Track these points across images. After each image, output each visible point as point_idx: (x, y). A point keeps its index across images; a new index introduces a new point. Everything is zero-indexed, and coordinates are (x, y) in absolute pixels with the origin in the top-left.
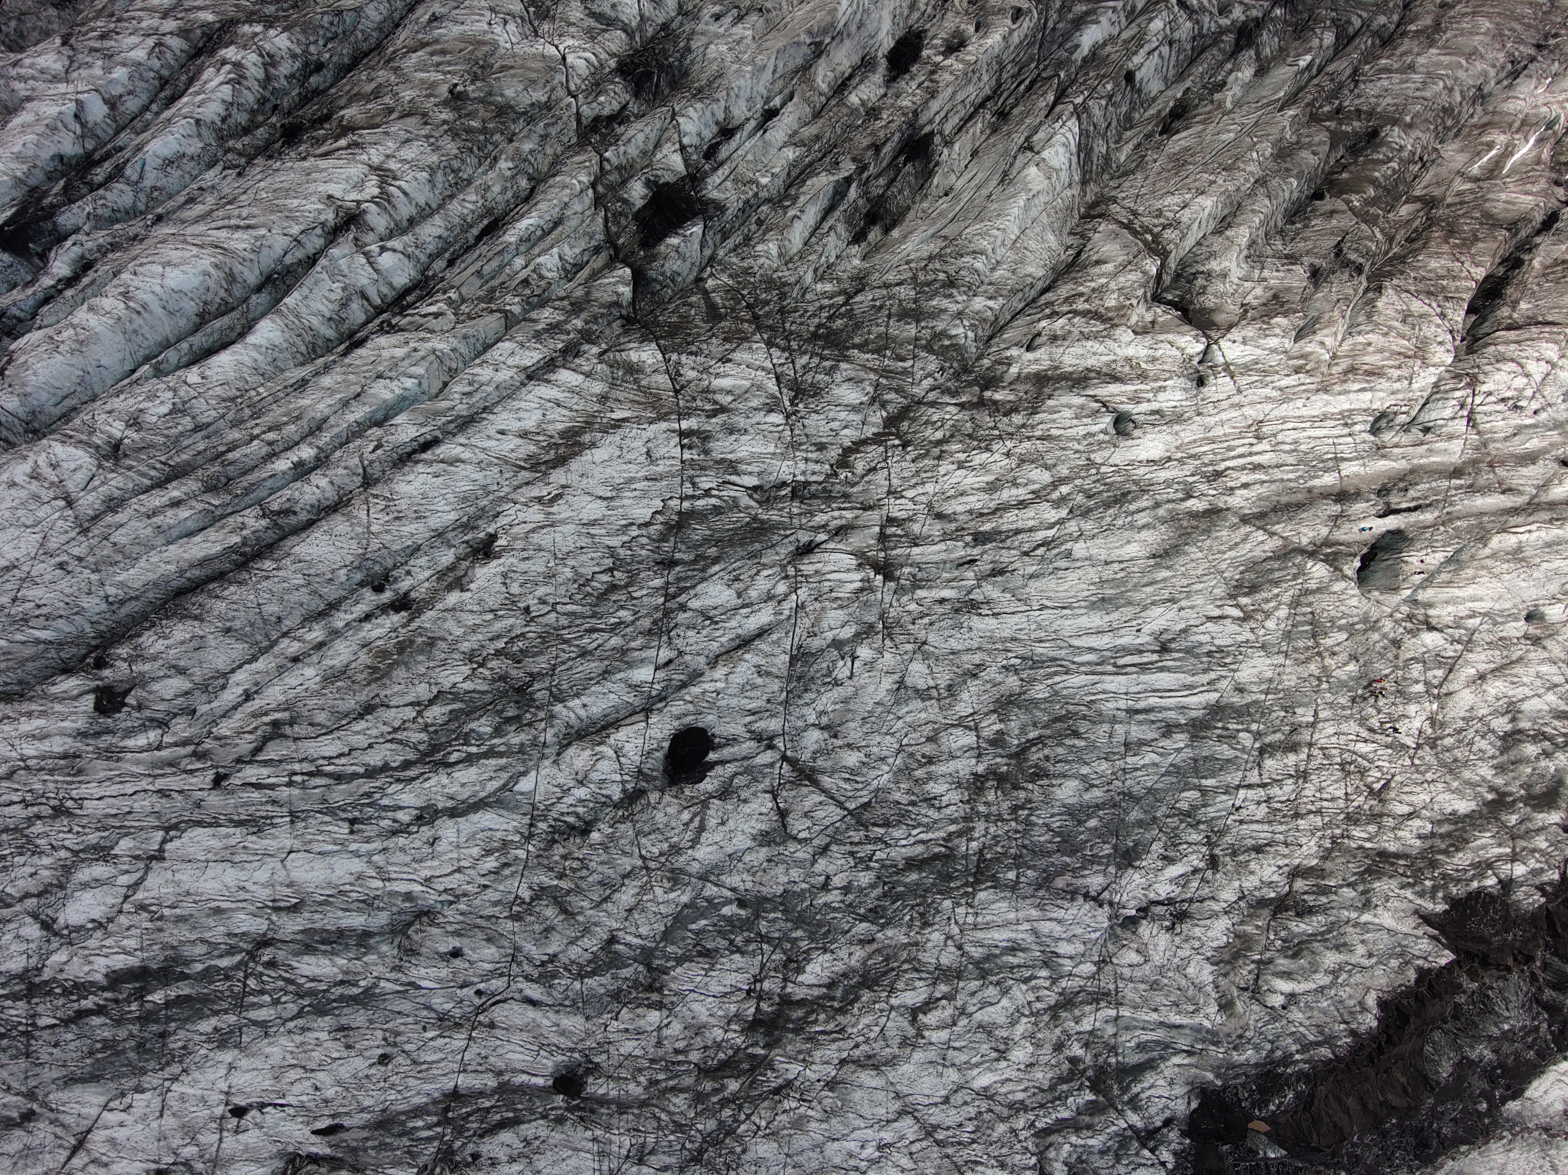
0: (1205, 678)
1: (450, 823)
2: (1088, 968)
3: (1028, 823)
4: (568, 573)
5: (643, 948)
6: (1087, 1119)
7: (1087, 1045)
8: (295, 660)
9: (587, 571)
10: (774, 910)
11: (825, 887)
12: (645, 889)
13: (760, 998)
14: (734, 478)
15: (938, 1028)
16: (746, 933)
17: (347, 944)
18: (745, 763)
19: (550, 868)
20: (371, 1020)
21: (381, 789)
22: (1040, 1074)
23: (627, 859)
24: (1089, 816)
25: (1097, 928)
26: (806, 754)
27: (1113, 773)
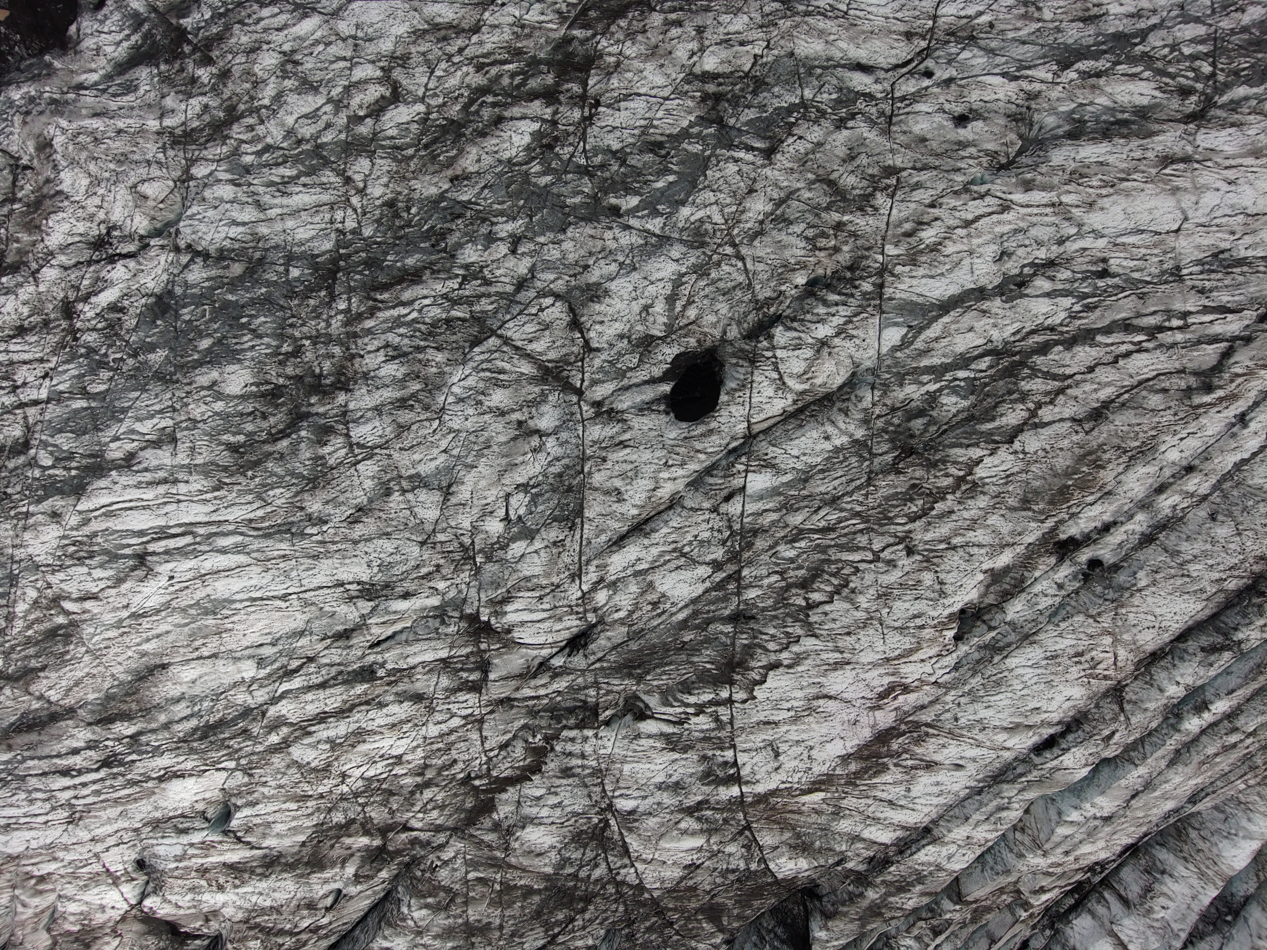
0: (94, 526)
1: (983, 282)
2: (199, 171)
3: (282, 337)
4: (863, 601)
5: (730, 146)
7: (194, 80)
8: (1190, 469)
9: (839, 605)
10: (575, 207)
11: (515, 241)
12: (734, 220)
13: (583, 97)
14: (669, 729)
15: (366, 81)
16: (607, 174)
17: (1097, 122)
18: (625, 382)
19: (854, 235)
20: (1058, 30)
21: (1073, 316)
22: (244, 39)
23: (760, 252)
24: (209, 350)
25: (191, 217)
26: (553, 398)
27: (187, 405)
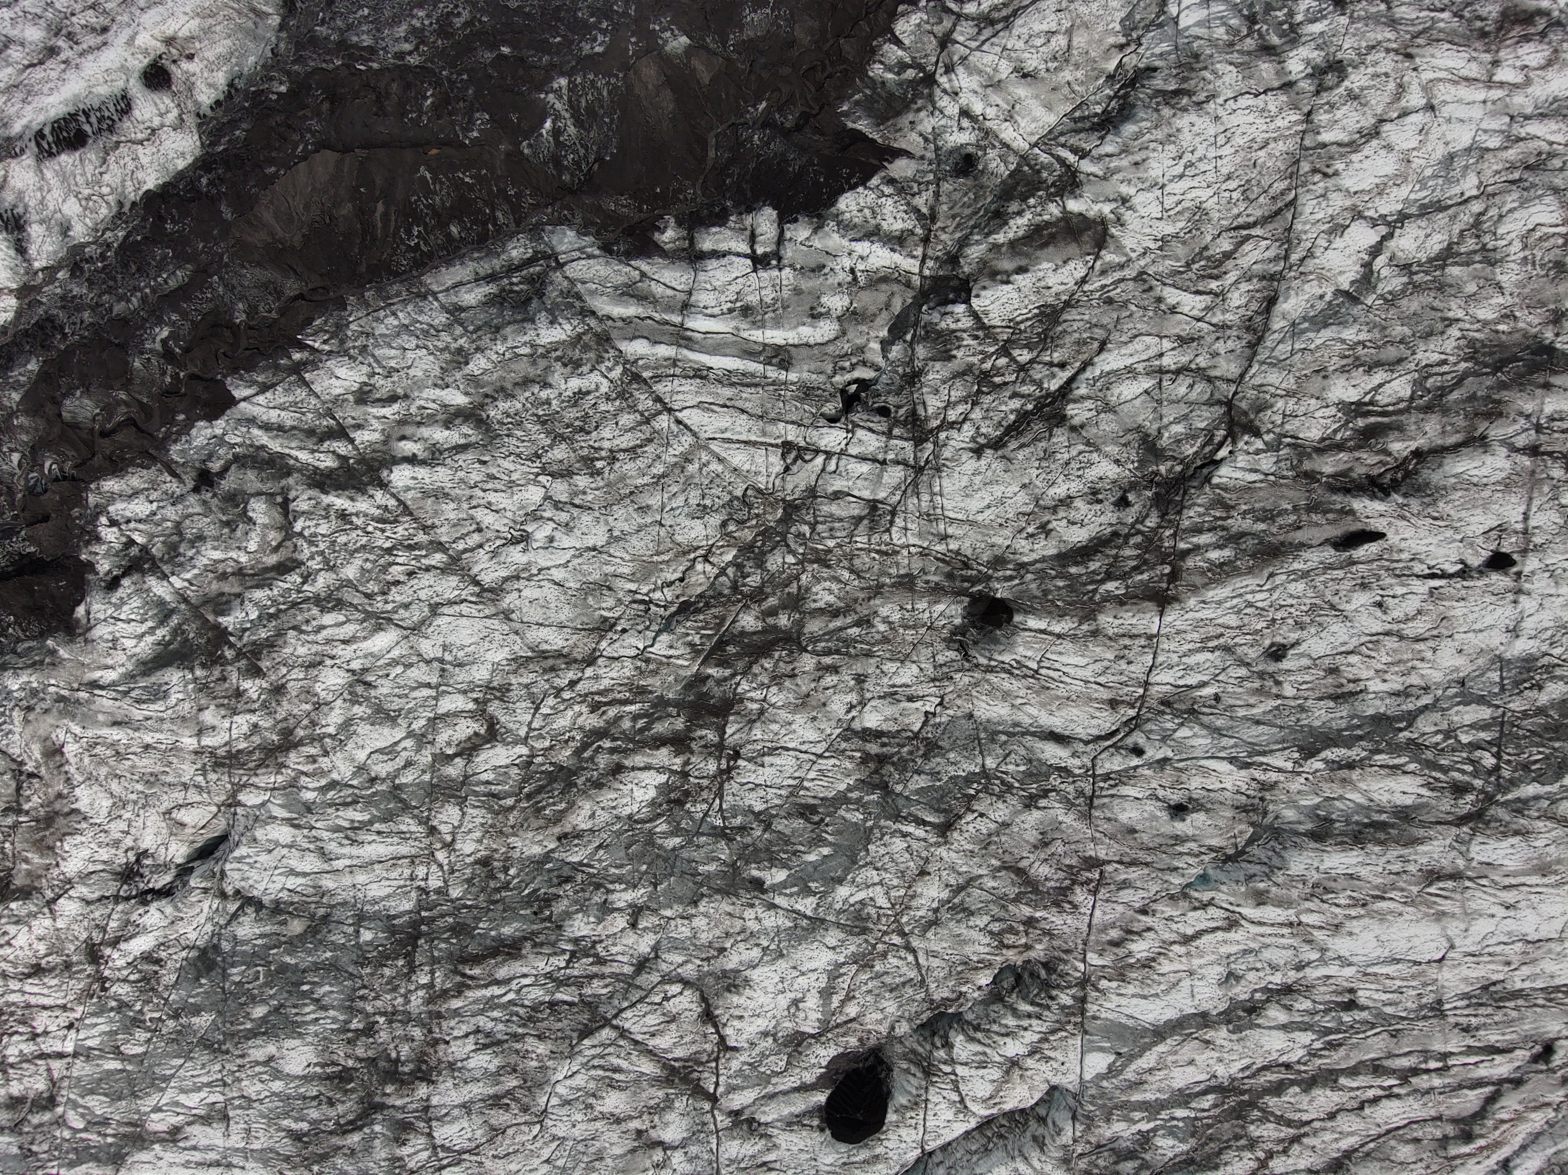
1: (1205, 1006)
2: (250, 798)
3: (351, 1011)
5: (897, 818)
6: (227, 588)
7: (239, 694)
10: (708, 876)
11: (636, 912)
12: (903, 906)
13: (720, 747)
15: (456, 714)
16: (748, 840)
17: (1348, 822)
18: (770, 1089)
19: (1049, 933)
20: (1302, 709)
21: (1313, 1054)
22: (302, 651)
23: (934, 946)
24: (264, 1020)
25: (239, 860)
26: (680, 1104)
27: (239, 1080)
